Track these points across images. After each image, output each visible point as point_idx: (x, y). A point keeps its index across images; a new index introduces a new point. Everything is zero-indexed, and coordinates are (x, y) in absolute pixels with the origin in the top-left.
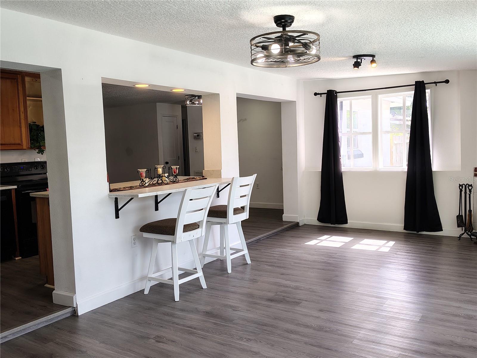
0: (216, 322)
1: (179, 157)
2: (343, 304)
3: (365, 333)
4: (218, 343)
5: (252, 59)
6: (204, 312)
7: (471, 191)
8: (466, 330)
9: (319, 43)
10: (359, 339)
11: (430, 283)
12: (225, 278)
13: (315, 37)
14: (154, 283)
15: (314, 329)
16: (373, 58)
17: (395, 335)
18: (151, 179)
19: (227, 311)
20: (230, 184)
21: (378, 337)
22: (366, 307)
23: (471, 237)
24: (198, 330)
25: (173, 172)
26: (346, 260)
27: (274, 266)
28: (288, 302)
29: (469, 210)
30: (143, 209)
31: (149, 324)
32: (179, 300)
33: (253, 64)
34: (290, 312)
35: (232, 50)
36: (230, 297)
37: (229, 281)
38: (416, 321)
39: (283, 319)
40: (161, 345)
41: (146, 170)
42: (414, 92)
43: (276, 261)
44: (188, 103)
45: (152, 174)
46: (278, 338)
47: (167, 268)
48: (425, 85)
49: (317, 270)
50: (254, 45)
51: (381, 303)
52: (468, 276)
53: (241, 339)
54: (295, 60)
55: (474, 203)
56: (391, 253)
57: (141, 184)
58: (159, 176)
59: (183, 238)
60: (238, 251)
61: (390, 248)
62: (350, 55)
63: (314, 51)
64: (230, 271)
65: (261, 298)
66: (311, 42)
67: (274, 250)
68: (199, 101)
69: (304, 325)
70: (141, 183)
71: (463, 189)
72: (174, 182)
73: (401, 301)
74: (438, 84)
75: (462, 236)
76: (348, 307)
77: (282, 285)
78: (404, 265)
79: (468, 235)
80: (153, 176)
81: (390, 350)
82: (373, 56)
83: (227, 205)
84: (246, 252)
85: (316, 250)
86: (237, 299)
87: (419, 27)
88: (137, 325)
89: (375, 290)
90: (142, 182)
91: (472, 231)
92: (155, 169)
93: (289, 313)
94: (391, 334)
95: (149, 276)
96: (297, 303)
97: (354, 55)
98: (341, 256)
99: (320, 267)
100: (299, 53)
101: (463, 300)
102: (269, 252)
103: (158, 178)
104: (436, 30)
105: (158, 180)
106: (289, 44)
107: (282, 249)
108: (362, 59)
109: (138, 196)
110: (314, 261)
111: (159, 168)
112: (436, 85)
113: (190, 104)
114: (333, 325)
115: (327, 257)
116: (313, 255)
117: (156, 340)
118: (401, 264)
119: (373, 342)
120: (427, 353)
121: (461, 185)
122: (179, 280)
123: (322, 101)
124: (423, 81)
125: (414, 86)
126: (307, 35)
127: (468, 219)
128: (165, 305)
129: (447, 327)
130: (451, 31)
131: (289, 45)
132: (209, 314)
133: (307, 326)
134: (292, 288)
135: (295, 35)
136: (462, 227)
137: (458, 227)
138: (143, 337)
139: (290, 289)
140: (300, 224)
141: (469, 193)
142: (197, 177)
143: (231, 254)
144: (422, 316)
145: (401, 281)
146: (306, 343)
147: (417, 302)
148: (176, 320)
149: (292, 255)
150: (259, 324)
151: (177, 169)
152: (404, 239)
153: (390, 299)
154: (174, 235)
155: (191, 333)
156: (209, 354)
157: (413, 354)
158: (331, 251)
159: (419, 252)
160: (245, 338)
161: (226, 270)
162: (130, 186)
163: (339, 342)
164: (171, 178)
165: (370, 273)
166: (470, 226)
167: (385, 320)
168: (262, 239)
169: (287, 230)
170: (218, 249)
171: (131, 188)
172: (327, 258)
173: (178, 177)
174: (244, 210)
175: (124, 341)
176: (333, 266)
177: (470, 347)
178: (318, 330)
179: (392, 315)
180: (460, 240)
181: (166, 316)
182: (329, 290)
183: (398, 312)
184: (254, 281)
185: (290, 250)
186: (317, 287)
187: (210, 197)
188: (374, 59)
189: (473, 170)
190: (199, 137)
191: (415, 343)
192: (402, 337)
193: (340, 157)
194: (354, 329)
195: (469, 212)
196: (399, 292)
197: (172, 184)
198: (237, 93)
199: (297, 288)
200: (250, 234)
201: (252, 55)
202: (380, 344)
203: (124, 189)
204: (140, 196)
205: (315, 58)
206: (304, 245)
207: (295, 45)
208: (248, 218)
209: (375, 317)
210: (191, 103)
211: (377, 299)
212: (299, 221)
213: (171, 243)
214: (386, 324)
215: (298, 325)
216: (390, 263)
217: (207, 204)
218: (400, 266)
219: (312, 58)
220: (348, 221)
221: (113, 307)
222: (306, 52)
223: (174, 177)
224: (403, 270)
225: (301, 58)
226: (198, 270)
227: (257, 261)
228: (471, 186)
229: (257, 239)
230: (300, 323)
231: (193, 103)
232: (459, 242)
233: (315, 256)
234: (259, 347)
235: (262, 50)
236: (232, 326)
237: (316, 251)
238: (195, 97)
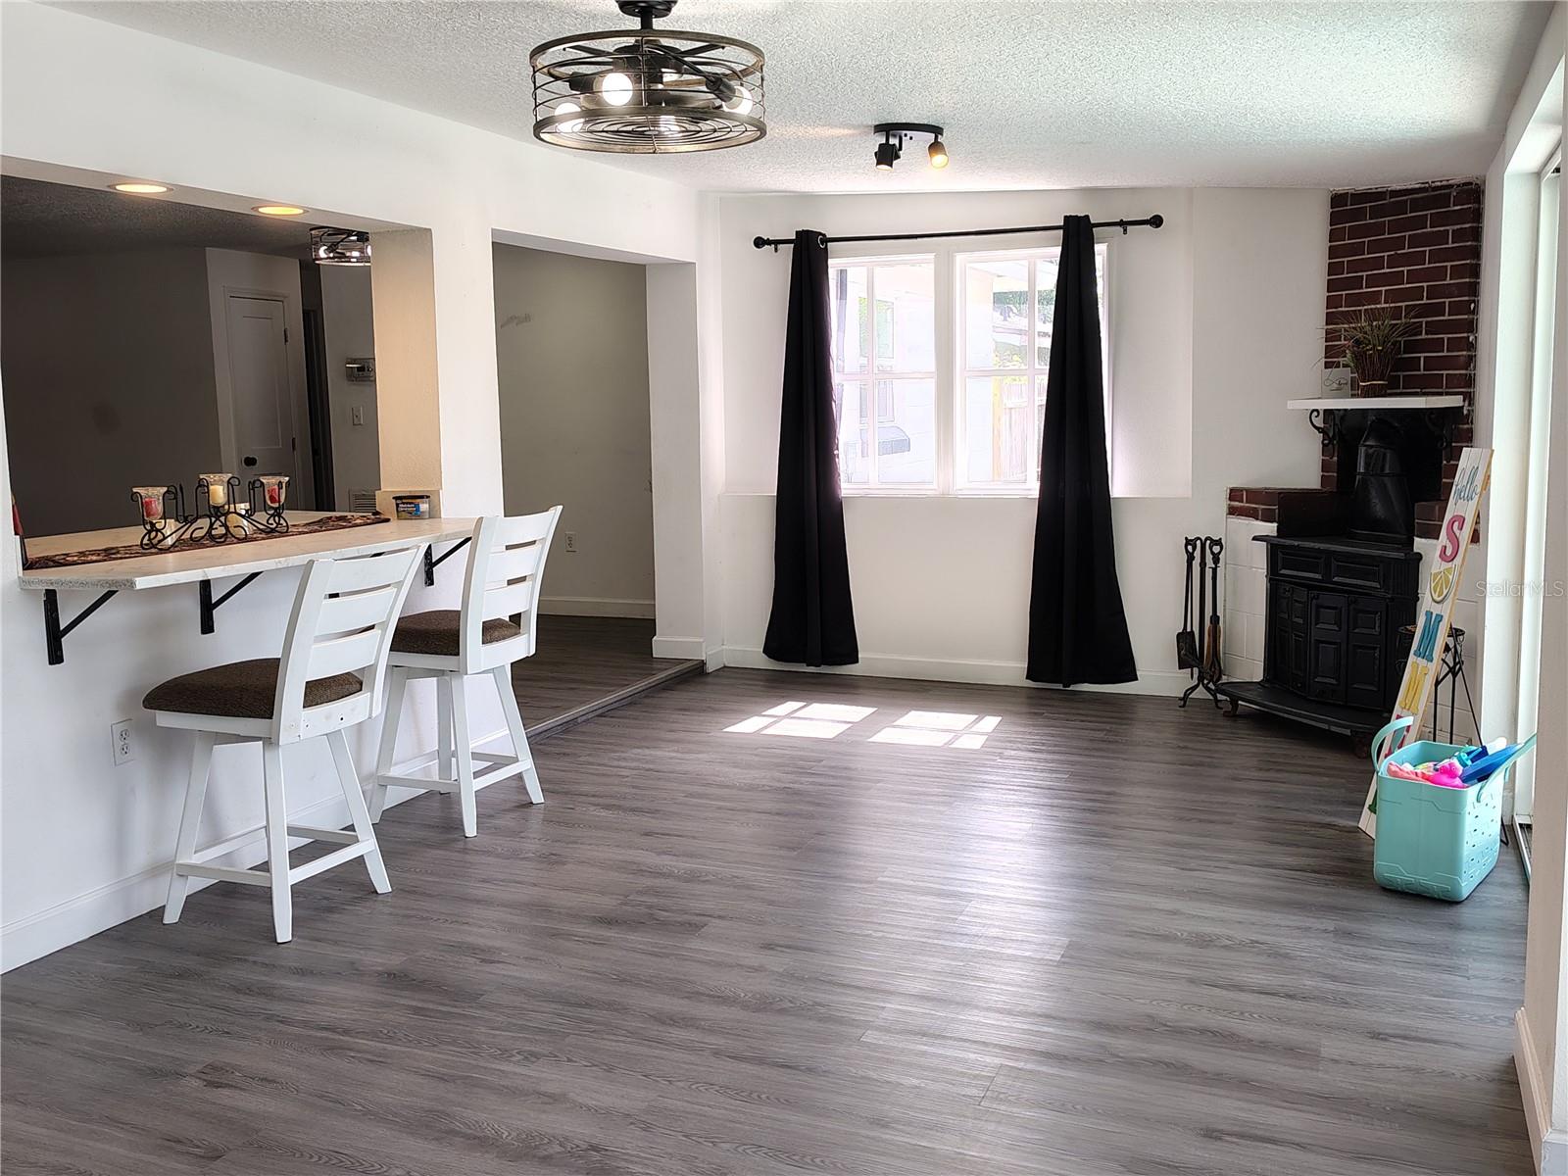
0: (420, 1005)
1: (294, 439)
2: (838, 922)
3: (900, 1007)
4: (428, 1075)
5: (539, 118)
6: (380, 974)
7: (1219, 559)
8: (1192, 981)
9: (762, 80)
10: (879, 1029)
11: (1095, 843)
12: (456, 854)
13: (748, 59)
14: (197, 884)
15: (745, 1006)
16: (936, 137)
17: (988, 1009)
18: (186, 520)
19: (461, 966)
20: (470, 539)
21: (938, 1019)
22: (906, 927)
23: (1215, 697)
24: (357, 1037)
25: (267, 497)
26: (850, 779)
27: (619, 807)
28: (663, 926)
29: (1211, 617)
30: (157, 629)
31: (181, 1026)
32: (290, 938)
33: (542, 136)
34: (667, 956)
35: (474, 81)
36: (473, 918)
37: (468, 865)
38: (1051, 960)
39: (646, 982)
40: (225, 1096)
41: (165, 489)
42: (1058, 250)
43: (627, 791)
44: (322, 253)
45: (188, 504)
46: (630, 1043)
47: (250, 829)
48: (1094, 229)
49: (757, 816)
50: (545, 70)
51: (952, 912)
52: (1203, 817)
53: (505, 1054)
54: (683, 132)
55: (1225, 597)
56: (987, 753)
57: (145, 541)
58: (217, 512)
59: (303, 725)
60: (499, 762)
61: (986, 737)
62: (865, 123)
63: (744, 104)
64: (471, 829)
65: (575, 916)
66: (734, 72)
67: (623, 755)
68: (362, 251)
69: (713, 996)
70: (147, 537)
71: (1197, 554)
72: (270, 533)
73: (1009, 901)
74: (1129, 228)
75: (1190, 693)
76: (851, 931)
77: (644, 868)
78: (1024, 791)
79: (1208, 689)
80: (190, 511)
81: (972, 1056)
82: (937, 130)
83: (460, 609)
84: (526, 764)
85: (756, 749)
86: (494, 925)
87: (1073, 47)
88: (137, 1034)
89: (934, 873)
90: (149, 532)
91: (1219, 678)
92: (200, 486)
93: (667, 961)
94: (977, 1007)
95: (180, 862)
96: (692, 928)
97: (877, 123)
98: (833, 767)
99: (768, 806)
100: (694, 110)
101: (1188, 891)
102: (606, 761)
103: (210, 517)
104: (1123, 60)
105: (212, 525)
106: (662, 77)
107: (647, 752)
108: (904, 138)
109: (132, 584)
110: (751, 788)
111: (215, 483)
112: (1125, 231)
113: (329, 258)
114: (803, 990)
115: (792, 773)
116: (749, 766)
117: (205, 1080)
118: (1016, 788)
119: (924, 1035)
120: (1079, 1059)
121: (1191, 540)
122: (291, 869)
123: (779, 267)
124: (1087, 216)
125: (1061, 231)
126: (721, 50)
127: (1209, 642)
128: (239, 959)
129: (1139, 973)
130: (1167, 66)
131: (665, 80)
132: (396, 979)
133: (722, 1000)
134: (678, 878)
135: (684, 45)
136: (1192, 667)
137: (1180, 669)
138: (156, 1074)
139: (671, 882)
140: (710, 668)
141: (1213, 566)
142: (355, 514)
143: (477, 775)
144: (1070, 946)
145: (1012, 841)
146: (716, 1053)
147: (1056, 901)
148: (278, 1008)
149: (678, 768)
150: (568, 1003)
151: (280, 488)
152: (1025, 709)
153: (979, 896)
154: (271, 718)
155: (332, 1049)
156: (395, 1115)
157: (1039, 1062)
158: (807, 754)
159: (1067, 747)
160: (517, 1053)
161: (459, 826)
162: (104, 547)
163: (821, 1043)
164: (261, 517)
165: (921, 820)
166: (1213, 662)
167: (962, 964)
168: (584, 718)
169: (665, 689)
170: (430, 756)
171: (109, 554)
172: (789, 776)
173: (286, 514)
174: (520, 626)
175: (91, 1088)
176: (808, 802)
177: (1203, 1031)
178: (757, 1010)
179: (982, 947)
180: (1184, 706)
181: (241, 997)
182: (793, 880)
183: (1000, 935)
184: (551, 860)
185: (674, 754)
186: (757, 870)
187: (399, 584)
188: (940, 139)
189: (1225, 495)
190: (363, 372)
191: (1046, 1029)
192: (1010, 1013)
193: (836, 452)
194: (867, 999)
195: (1211, 622)
196: (1007, 873)
197: (263, 539)
198: (492, 230)
199: (692, 877)
200: (543, 704)
201: (536, 106)
202: (944, 1037)
203: (83, 558)
204: (142, 583)
205: (749, 128)
206: (719, 734)
207: (682, 79)
208: (533, 651)
209: (930, 956)
210: (331, 255)
211: (939, 900)
212: (704, 658)
213: (261, 742)
214: (962, 975)
215: (695, 995)
216: (984, 785)
217: (387, 610)
218: (1012, 792)
219: (736, 129)
220: (860, 656)
221: (48, 975)
222: (721, 106)
223: (272, 515)
224: (1021, 805)
225: (706, 126)
226: (359, 833)
227: (566, 793)
228: (1219, 543)
229: (565, 720)
230: (702, 989)
231: (342, 257)
232: (1182, 713)
233: (752, 772)
234: (565, 1076)
235: (572, 89)
236: (478, 1013)
237: (756, 755)
238: (343, 236)
